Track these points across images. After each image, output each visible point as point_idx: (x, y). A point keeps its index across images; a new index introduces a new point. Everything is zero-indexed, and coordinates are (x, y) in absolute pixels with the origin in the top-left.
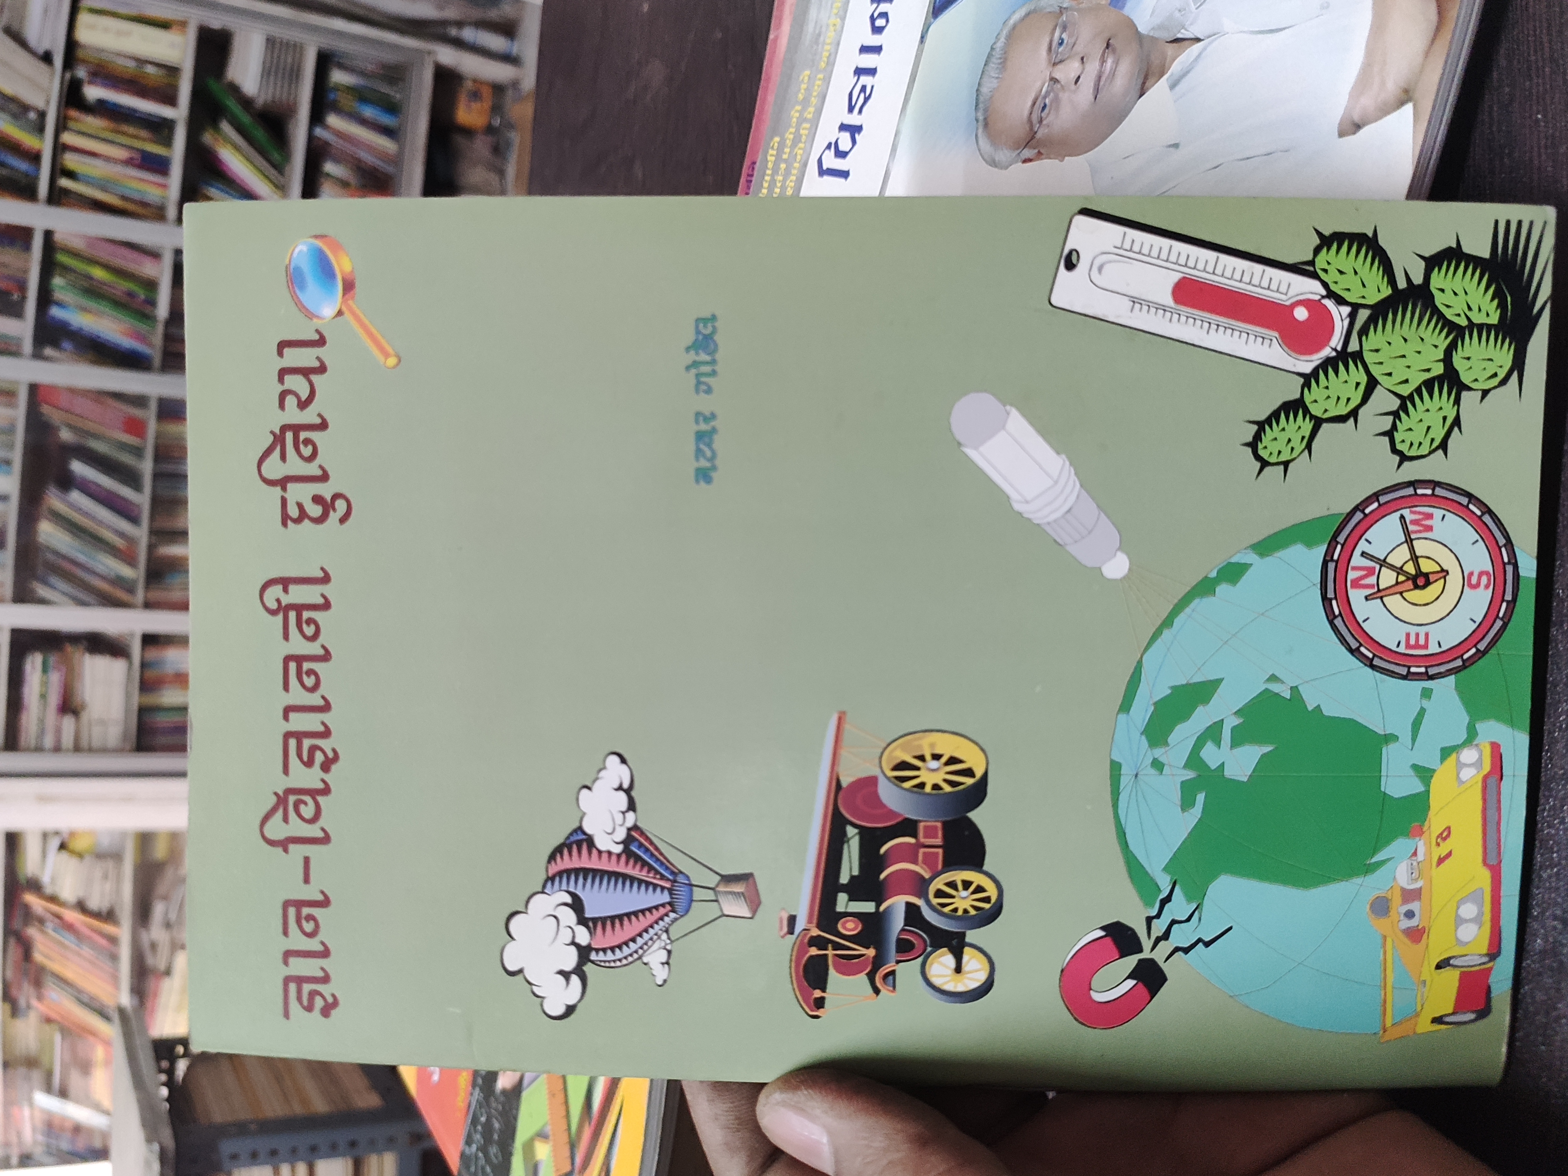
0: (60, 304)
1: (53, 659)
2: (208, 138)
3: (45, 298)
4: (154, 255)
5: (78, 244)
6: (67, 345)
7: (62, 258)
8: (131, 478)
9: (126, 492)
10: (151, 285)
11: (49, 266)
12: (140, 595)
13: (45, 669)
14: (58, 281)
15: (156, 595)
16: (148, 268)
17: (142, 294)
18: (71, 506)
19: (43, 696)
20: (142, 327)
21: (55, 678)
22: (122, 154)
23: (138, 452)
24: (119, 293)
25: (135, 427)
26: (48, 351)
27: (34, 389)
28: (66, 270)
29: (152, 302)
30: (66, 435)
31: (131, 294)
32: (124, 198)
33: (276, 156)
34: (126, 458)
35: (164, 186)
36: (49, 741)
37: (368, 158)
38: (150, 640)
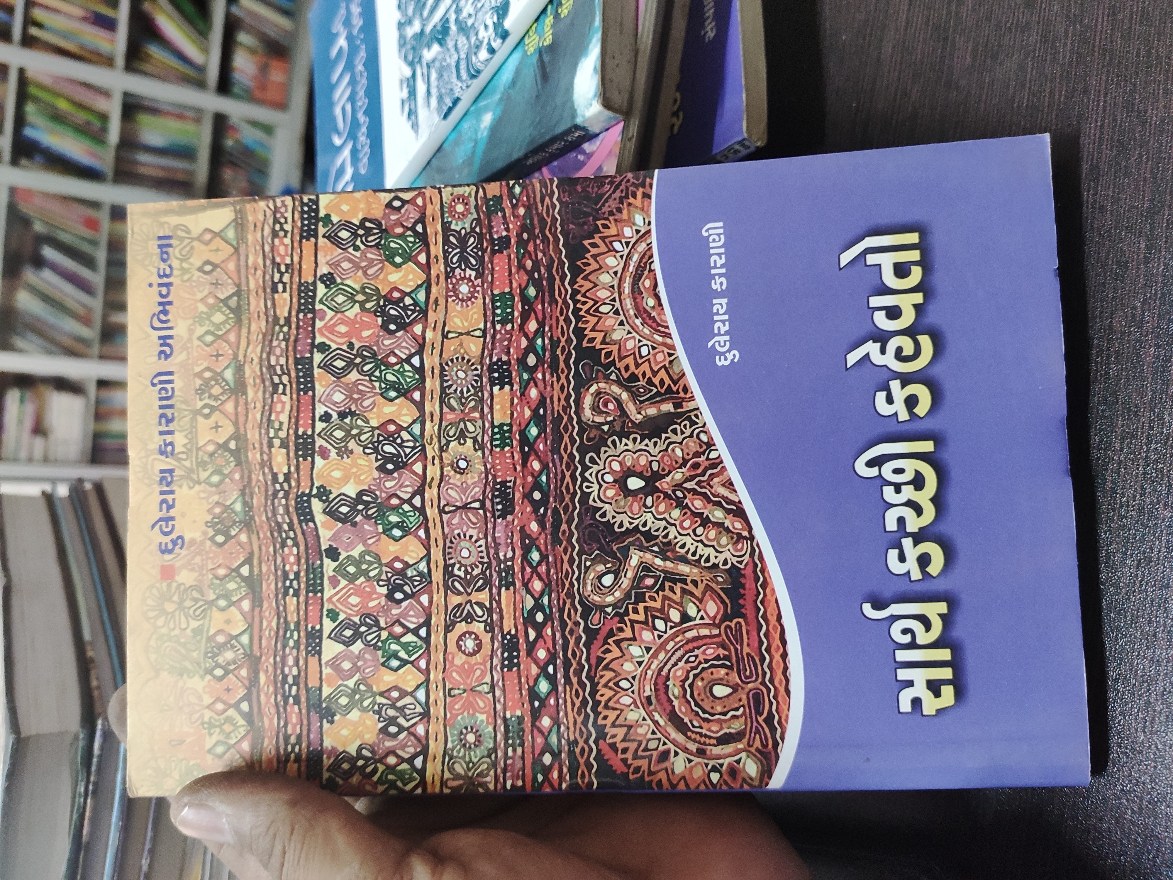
0: (33, 126)
1: (28, 394)
2: (147, 6)
3: (20, 121)
4: (106, 93)
5: (46, 80)
6: (39, 158)
7: (33, 90)
8: (89, 262)
9: (84, 272)
10: (104, 117)
11: (22, 97)
12: (96, 349)
13: (22, 400)
14: (30, 108)
15: (109, 349)
16: (101, 104)
17: (97, 123)
18: (44, 280)
19: (20, 422)
20: (97, 149)
21: (30, 409)
22: (79, 12)
23: (94, 243)
24: (80, 122)
25: (92, 224)
26: (24, 162)
27: (13, 191)
28: (36, 100)
29: (104, 130)
30: (38, 227)
31: (88, 123)
32: (82, 47)
33: (201, 25)
34: (85, 247)
35: (112, 41)
36: (23, 454)
37: (271, 32)
38: (102, 384)
